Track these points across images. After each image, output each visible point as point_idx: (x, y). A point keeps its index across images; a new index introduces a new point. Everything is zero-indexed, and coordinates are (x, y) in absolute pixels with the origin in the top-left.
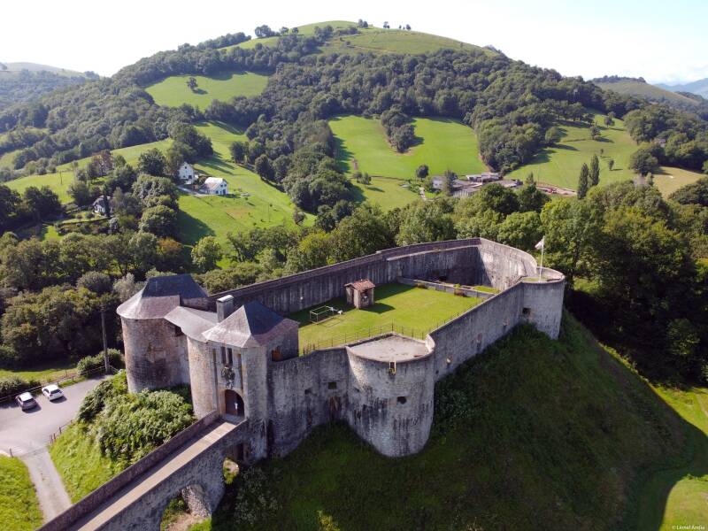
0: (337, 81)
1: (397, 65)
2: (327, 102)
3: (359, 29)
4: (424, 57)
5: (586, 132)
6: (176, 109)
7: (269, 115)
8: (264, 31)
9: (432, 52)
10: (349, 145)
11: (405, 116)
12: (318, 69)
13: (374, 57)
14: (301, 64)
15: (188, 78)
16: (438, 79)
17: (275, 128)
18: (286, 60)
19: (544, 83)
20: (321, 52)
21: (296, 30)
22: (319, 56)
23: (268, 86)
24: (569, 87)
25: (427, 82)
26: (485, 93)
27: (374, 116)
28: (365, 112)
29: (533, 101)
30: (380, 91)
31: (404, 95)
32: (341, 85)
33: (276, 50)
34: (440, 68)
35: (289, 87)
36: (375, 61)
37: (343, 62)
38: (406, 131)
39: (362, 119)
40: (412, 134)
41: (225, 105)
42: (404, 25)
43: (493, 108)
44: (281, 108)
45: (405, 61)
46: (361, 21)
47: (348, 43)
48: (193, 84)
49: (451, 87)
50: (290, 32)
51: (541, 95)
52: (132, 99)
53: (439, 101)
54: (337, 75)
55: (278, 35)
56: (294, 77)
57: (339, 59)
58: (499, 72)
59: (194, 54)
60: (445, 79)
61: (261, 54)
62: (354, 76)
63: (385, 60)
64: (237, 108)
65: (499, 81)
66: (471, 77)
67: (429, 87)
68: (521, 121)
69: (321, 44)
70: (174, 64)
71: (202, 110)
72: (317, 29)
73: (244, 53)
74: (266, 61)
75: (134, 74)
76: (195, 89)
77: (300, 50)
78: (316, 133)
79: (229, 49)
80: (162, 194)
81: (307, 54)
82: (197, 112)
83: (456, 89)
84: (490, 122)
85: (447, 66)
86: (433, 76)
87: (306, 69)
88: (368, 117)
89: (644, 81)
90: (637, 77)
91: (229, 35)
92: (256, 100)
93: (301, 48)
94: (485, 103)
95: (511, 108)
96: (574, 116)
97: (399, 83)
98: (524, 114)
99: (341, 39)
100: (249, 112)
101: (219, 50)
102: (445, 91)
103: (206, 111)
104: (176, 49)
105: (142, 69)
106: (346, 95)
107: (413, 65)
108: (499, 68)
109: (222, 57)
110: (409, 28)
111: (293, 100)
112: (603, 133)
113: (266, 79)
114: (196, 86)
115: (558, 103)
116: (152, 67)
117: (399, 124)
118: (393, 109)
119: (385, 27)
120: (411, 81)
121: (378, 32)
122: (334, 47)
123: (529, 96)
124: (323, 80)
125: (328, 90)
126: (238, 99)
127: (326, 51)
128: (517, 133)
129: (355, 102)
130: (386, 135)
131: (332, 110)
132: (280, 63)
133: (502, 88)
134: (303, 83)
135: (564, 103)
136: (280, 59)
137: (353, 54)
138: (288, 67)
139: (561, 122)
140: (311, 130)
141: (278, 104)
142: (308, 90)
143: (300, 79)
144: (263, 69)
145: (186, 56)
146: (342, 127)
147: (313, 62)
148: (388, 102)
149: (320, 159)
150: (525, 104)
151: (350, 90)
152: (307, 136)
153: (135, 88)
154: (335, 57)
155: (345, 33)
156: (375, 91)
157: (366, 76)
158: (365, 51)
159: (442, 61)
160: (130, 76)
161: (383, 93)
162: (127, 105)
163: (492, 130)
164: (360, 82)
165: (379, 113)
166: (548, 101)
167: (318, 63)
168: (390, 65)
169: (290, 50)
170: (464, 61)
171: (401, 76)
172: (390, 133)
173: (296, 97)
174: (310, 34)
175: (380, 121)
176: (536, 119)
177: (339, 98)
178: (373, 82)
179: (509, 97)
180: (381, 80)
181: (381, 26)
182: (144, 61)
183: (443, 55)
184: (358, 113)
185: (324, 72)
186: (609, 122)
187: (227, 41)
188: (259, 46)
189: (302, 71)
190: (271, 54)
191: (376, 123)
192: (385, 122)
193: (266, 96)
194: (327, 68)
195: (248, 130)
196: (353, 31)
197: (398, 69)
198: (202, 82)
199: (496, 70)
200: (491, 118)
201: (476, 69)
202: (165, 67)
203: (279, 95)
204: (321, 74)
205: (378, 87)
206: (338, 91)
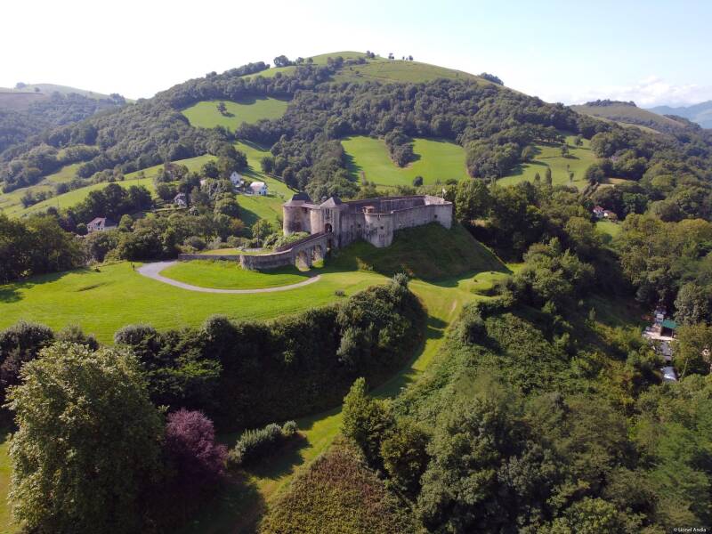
0: (347, 106)
1: (399, 93)
2: (339, 124)
3: (366, 60)
4: (423, 86)
5: (557, 151)
6: (211, 130)
7: (290, 135)
8: (282, 61)
9: (431, 81)
10: (358, 161)
11: (406, 136)
12: (331, 96)
13: (380, 85)
14: (316, 91)
15: (218, 103)
16: (434, 105)
17: (295, 146)
18: (303, 88)
19: (526, 109)
20: (333, 80)
21: (310, 60)
22: (332, 84)
23: (288, 110)
24: (548, 113)
25: (424, 107)
26: (475, 118)
27: (380, 136)
28: (371, 133)
29: (514, 124)
30: (384, 115)
31: (405, 119)
32: (351, 110)
33: (294, 79)
34: (437, 96)
35: (306, 111)
36: (381, 89)
37: (352, 89)
38: (406, 148)
39: (369, 139)
40: (411, 151)
41: (252, 127)
42: (407, 56)
43: (480, 130)
44: (299, 129)
45: (407, 89)
46: (369, 52)
47: (358, 72)
48: (222, 109)
49: (445, 112)
50: (305, 62)
51: (522, 119)
52: (172, 121)
53: (435, 124)
54: (347, 101)
55: (294, 64)
56: (310, 103)
57: (349, 87)
58: (487, 99)
59: (222, 82)
60: (440, 105)
61: (281, 82)
62: (363, 102)
63: (390, 88)
64: (262, 129)
65: (487, 108)
66: (463, 104)
67: (426, 112)
68: (502, 141)
69: (333, 73)
70: (205, 90)
71: (233, 131)
72: (329, 58)
73: (266, 81)
74: (285, 88)
75: (170, 99)
76: (225, 112)
77: (315, 79)
78: (330, 150)
79: (253, 77)
80: (225, 191)
81: (322, 81)
82: (228, 132)
83: (449, 114)
84: (478, 142)
85: (443, 94)
86: (430, 102)
87: (321, 95)
88: (374, 137)
89: (635, 105)
90: (628, 101)
91: (251, 65)
92: (278, 122)
93: (316, 76)
94: (475, 126)
95: (495, 130)
96: (549, 138)
97: (401, 109)
98: (506, 135)
99: (351, 69)
100: (272, 132)
101: (244, 78)
102: (441, 115)
103: (236, 132)
104: (205, 76)
105: (176, 95)
106: (355, 119)
107: (413, 92)
108: (488, 96)
109: (247, 84)
110: (411, 58)
111: (309, 123)
112: (571, 152)
113: (285, 103)
114: (225, 110)
115: (535, 126)
116: (185, 93)
117: (400, 143)
118: (395, 131)
119: (390, 57)
120: (411, 107)
121: (384, 62)
122: (345, 76)
123: (512, 120)
124: (336, 105)
125: (340, 114)
126: (263, 122)
127: (338, 80)
128: (498, 151)
129: (363, 125)
130: (389, 152)
131: (344, 132)
132: (298, 90)
133: (489, 113)
134: (317, 108)
135: (540, 127)
136: (297, 86)
137: (362, 82)
138: (304, 94)
139: (538, 143)
140: (326, 148)
141: (297, 126)
142: (322, 114)
143: (315, 104)
144: (283, 95)
145: (215, 83)
146: (352, 146)
147: (327, 90)
148: (392, 124)
149: (336, 170)
150: (507, 127)
151: (359, 115)
152: (322, 153)
153: (172, 112)
154: (346, 85)
155: (355, 63)
156: (380, 115)
157: (373, 102)
158: (372, 80)
159: (438, 89)
160: (167, 101)
161: (387, 117)
162: (169, 126)
163: (478, 148)
164: (368, 107)
165: (384, 134)
166: (527, 125)
167: (331, 90)
168: (394, 93)
169: (306, 79)
170: (458, 90)
171: (403, 102)
172: (392, 151)
173: (312, 120)
174: (323, 64)
175: (384, 141)
176: (515, 140)
177: (350, 121)
178: (379, 108)
179: (494, 121)
180: (386, 106)
181: (387, 57)
182: (178, 87)
183: (440, 84)
184: (365, 133)
185: (336, 98)
186: (578, 142)
187: (250, 69)
188: (279, 75)
189: (316, 97)
190: (289, 82)
191: (381, 142)
192: (388, 141)
193: (287, 119)
194: (339, 95)
195: (273, 148)
196: (362, 61)
197: (400, 96)
198: (230, 106)
199: (486, 97)
200: (478, 139)
201: (468, 97)
202: (196, 93)
203: (299, 118)
204: (333, 100)
205: (383, 112)
206: (348, 115)
